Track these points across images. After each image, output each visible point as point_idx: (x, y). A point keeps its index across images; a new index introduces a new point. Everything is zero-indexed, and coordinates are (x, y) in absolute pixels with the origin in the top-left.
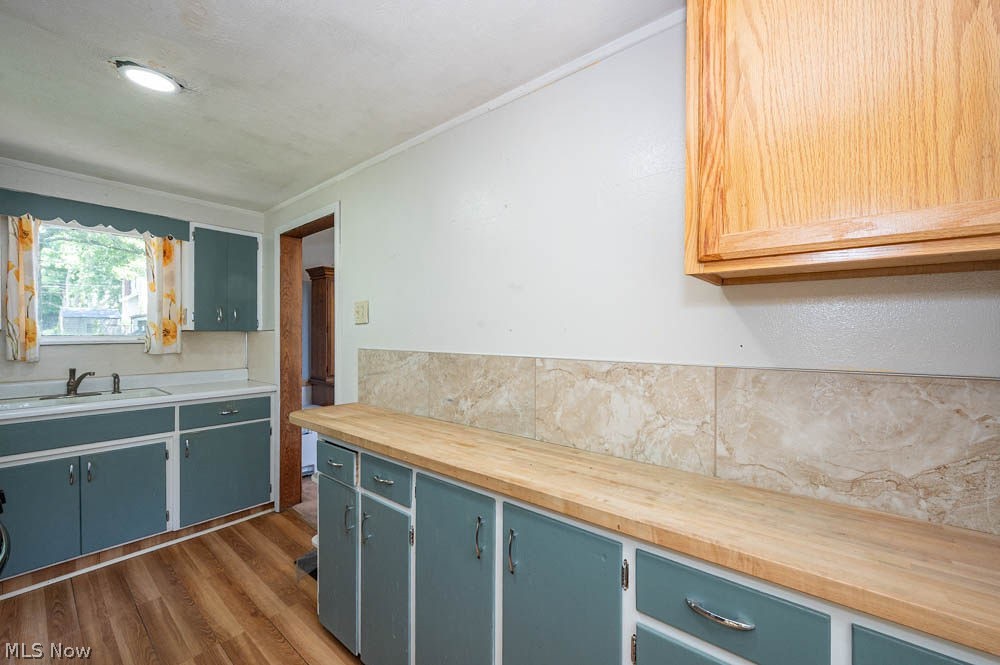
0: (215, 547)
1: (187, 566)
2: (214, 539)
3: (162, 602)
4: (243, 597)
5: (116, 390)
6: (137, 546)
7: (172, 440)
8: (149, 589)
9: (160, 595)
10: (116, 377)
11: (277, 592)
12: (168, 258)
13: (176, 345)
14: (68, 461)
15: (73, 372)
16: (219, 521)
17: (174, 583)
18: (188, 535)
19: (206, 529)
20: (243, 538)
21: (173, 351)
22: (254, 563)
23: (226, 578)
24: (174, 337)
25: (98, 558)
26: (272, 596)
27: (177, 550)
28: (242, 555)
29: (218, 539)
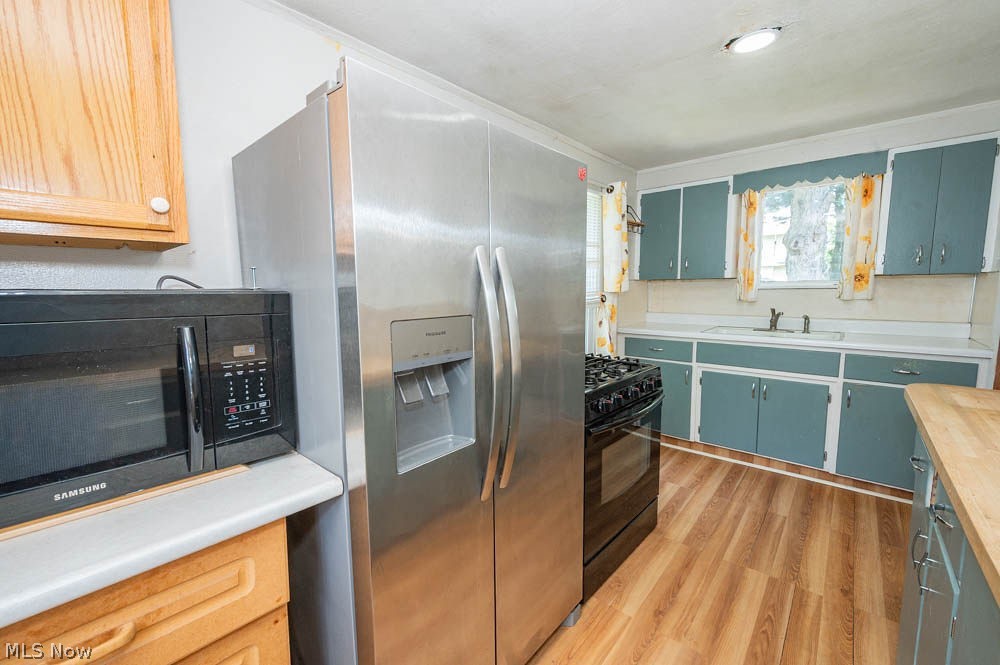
0: (863, 511)
1: (825, 509)
2: (868, 503)
3: (783, 522)
4: (849, 570)
5: (806, 330)
6: (797, 469)
7: (836, 386)
8: (785, 506)
9: (787, 515)
10: (806, 318)
11: (887, 595)
12: (870, 197)
13: (866, 291)
14: (750, 379)
15: (773, 311)
16: (883, 489)
17: (804, 514)
18: (846, 484)
19: (861, 488)
20: (899, 520)
21: (865, 297)
22: (889, 551)
23: (848, 543)
24: (867, 282)
25: (769, 462)
26: (879, 593)
27: (828, 491)
28: (882, 534)
29: (873, 504)
